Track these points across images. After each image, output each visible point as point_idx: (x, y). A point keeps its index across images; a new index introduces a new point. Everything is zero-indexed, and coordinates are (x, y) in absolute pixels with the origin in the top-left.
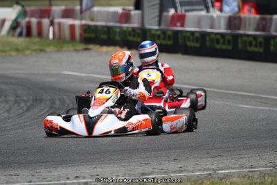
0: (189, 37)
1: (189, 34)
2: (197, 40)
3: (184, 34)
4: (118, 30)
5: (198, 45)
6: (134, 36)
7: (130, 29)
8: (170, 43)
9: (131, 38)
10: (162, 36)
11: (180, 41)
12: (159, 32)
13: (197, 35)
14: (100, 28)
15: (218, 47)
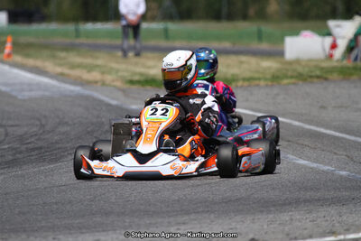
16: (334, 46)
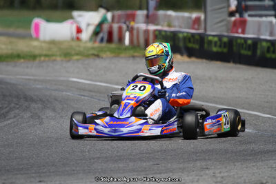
0: (243, 44)
1: (243, 41)
2: (249, 48)
3: (239, 41)
4: (181, 35)
5: (249, 53)
6: (194, 43)
7: (190, 35)
8: (225, 50)
9: (190, 45)
10: (218, 43)
11: (235, 48)
12: (216, 39)
13: (249, 42)
14: (168, 34)
15: (269, 55)
16: (79, 31)
